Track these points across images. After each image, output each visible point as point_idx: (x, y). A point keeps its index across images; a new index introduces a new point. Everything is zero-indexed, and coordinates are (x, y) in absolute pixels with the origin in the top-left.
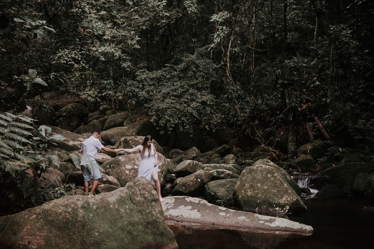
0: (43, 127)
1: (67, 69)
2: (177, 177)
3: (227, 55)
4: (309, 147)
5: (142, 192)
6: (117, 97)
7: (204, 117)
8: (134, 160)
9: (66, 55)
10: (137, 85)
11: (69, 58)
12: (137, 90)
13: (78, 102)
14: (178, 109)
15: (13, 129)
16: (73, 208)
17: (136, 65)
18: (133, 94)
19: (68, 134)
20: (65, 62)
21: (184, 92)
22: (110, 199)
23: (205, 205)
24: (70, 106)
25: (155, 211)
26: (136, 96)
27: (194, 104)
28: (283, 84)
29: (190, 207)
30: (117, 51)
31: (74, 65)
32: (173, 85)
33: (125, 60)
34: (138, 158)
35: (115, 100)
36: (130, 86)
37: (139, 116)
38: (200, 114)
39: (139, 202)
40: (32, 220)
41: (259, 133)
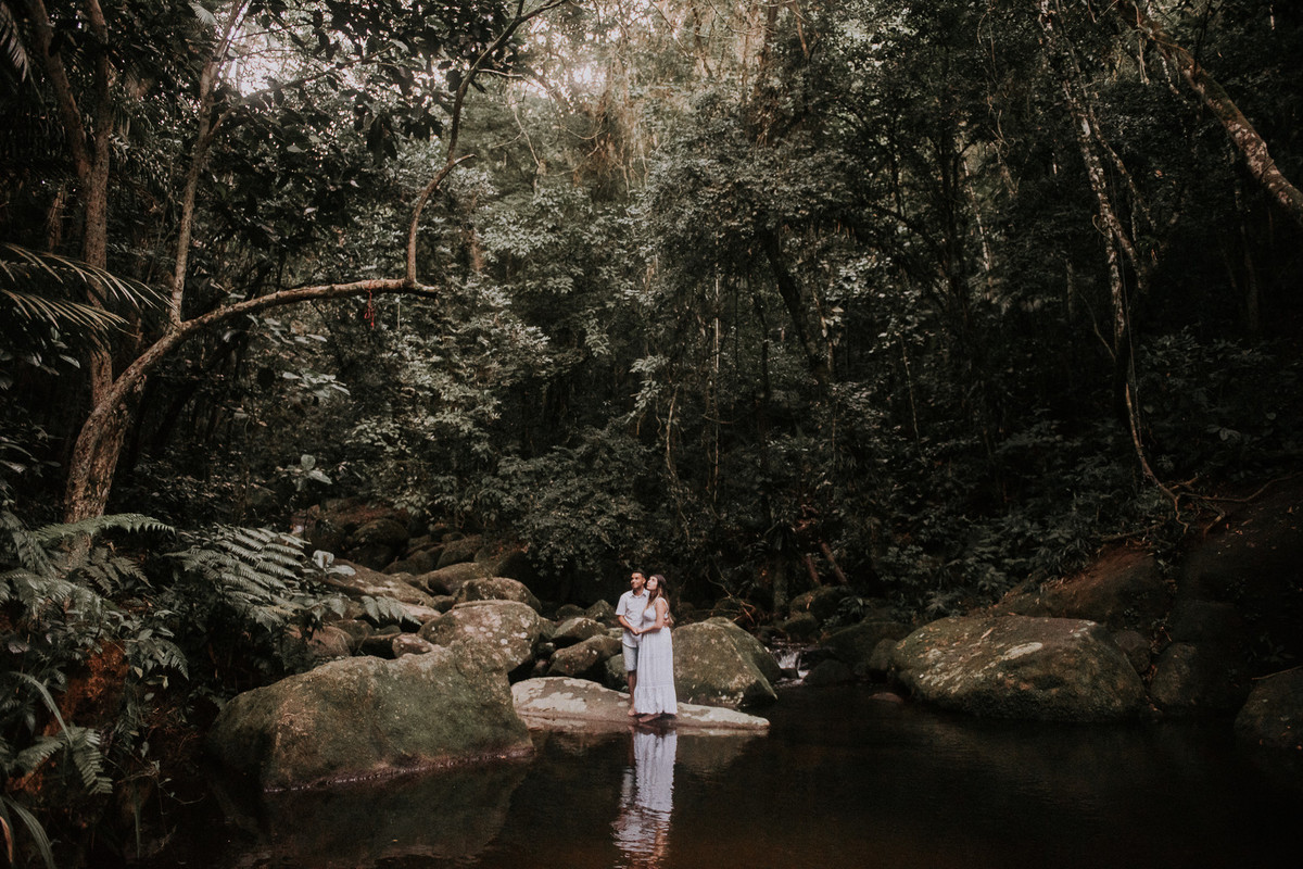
0: (319, 554)
1: (372, 455)
2: (557, 648)
3: (666, 430)
4: (810, 598)
5: (476, 656)
6: (462, 507)
7: (621, 543)
8: (479, 616)
9: (372, 429)
10: (499, 485)
11: (376, 434)
12: (499, 494)
13: (391, 518)
14: (573, 529)
15: (270, 555)
16: (361, 675)
17: (500, 449)
18: (491, 501)
19: (366, 573)
20: (370, 441)
21: (586, 499)
22: (421, 665)
23: (595, 692)
24: (373, 525)
25: (496, 686)
26: (497, 504)
27: (603, 520)
28: (763, 483)
29: (570, 695)
30: (465, 422)
31: (385, 448)
32: (565, 484)
33: (478, 440)
34: (487, 613)
35: (459, 512)
36: (487, 487)
37: (504, 543)
38: (614, 538)
39: (470, 671)
40: (296, 691)
41: (725, 574)
